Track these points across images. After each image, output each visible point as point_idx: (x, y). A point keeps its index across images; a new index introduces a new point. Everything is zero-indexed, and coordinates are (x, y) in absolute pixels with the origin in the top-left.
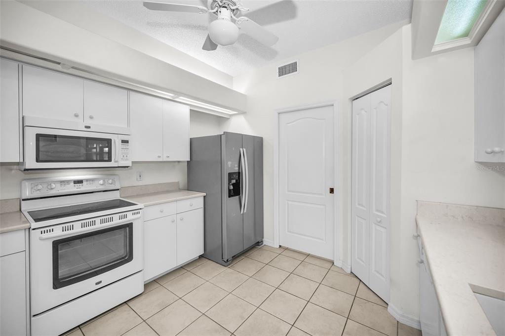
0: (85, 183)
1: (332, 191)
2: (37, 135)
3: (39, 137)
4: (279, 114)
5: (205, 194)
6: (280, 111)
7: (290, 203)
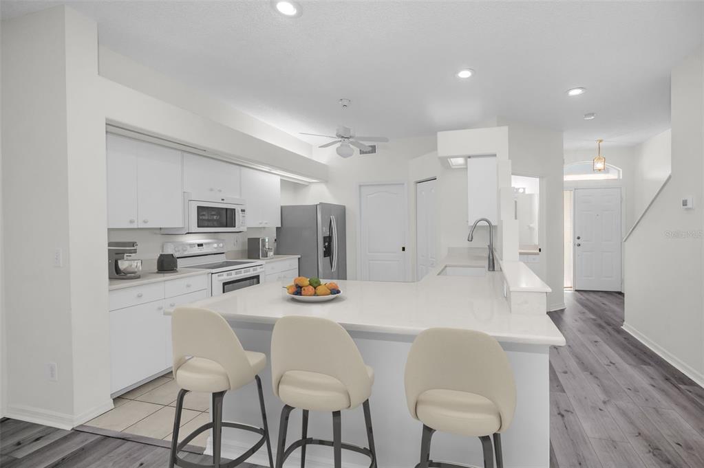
0: (204, 246)
1: (404, 249)
2: (198, 207)
3: (199, 208)
4: (360, 186)
5: (299, 256)
6: (362, 184)
7: (371, 262)
